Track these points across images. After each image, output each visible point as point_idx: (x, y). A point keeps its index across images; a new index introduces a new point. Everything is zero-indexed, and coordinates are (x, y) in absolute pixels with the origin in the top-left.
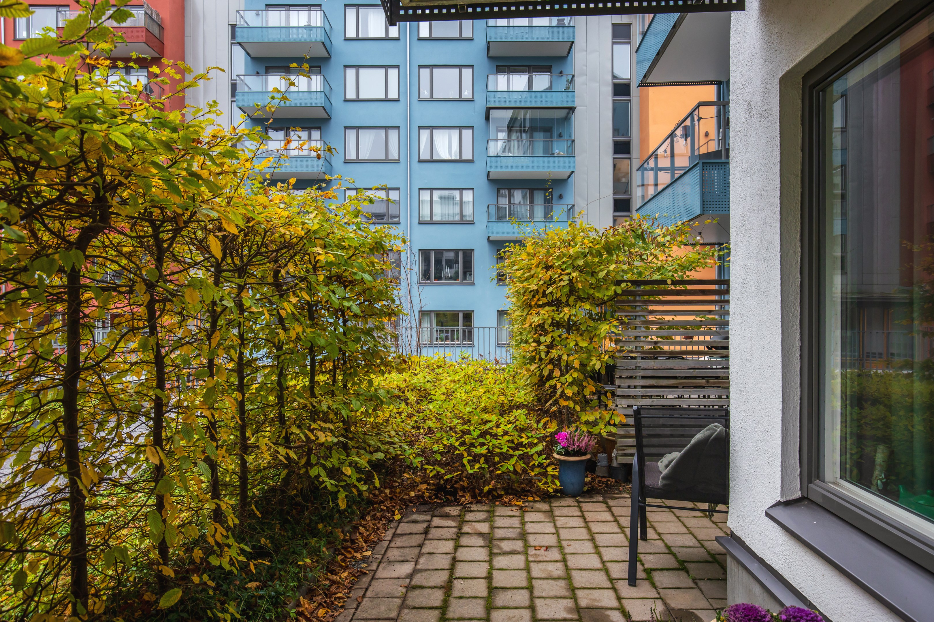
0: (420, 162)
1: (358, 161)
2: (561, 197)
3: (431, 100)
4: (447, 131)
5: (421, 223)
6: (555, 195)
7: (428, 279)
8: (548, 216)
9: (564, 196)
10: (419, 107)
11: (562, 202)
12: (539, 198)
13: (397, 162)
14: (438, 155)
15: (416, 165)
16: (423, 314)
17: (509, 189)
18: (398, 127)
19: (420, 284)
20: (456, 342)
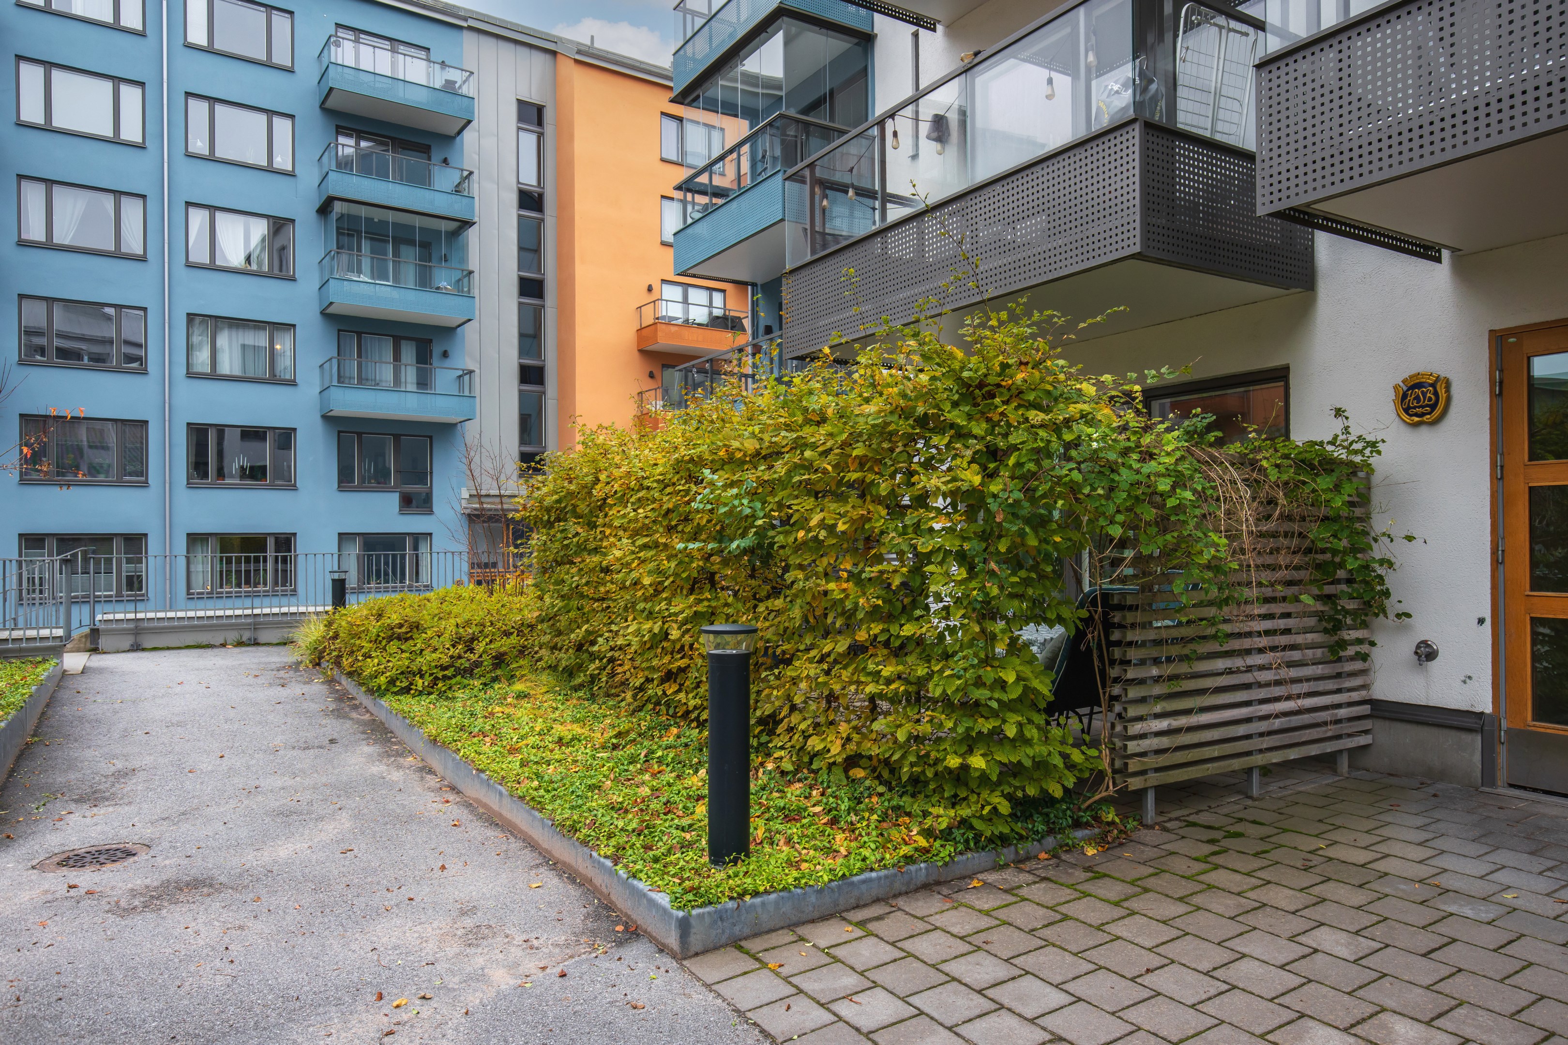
0: (190, 266)
1: (49, 246)
2: (445, 354)
3: (211, 158)
4: (241, 218)
5: (191, 375)
6: (437, 351)
7: (205, 475)
8: (424, 383)
9: (450, 353)
10: (185, 167)
11: (448, 363)
12: (409, 353)
13: (142, 259)
14: (224, 258)
15: (181, 272)
16: (195, 539)
17: (359, 334)
18: (143, 197)
19: (190, 485)
20: (261, 588)
